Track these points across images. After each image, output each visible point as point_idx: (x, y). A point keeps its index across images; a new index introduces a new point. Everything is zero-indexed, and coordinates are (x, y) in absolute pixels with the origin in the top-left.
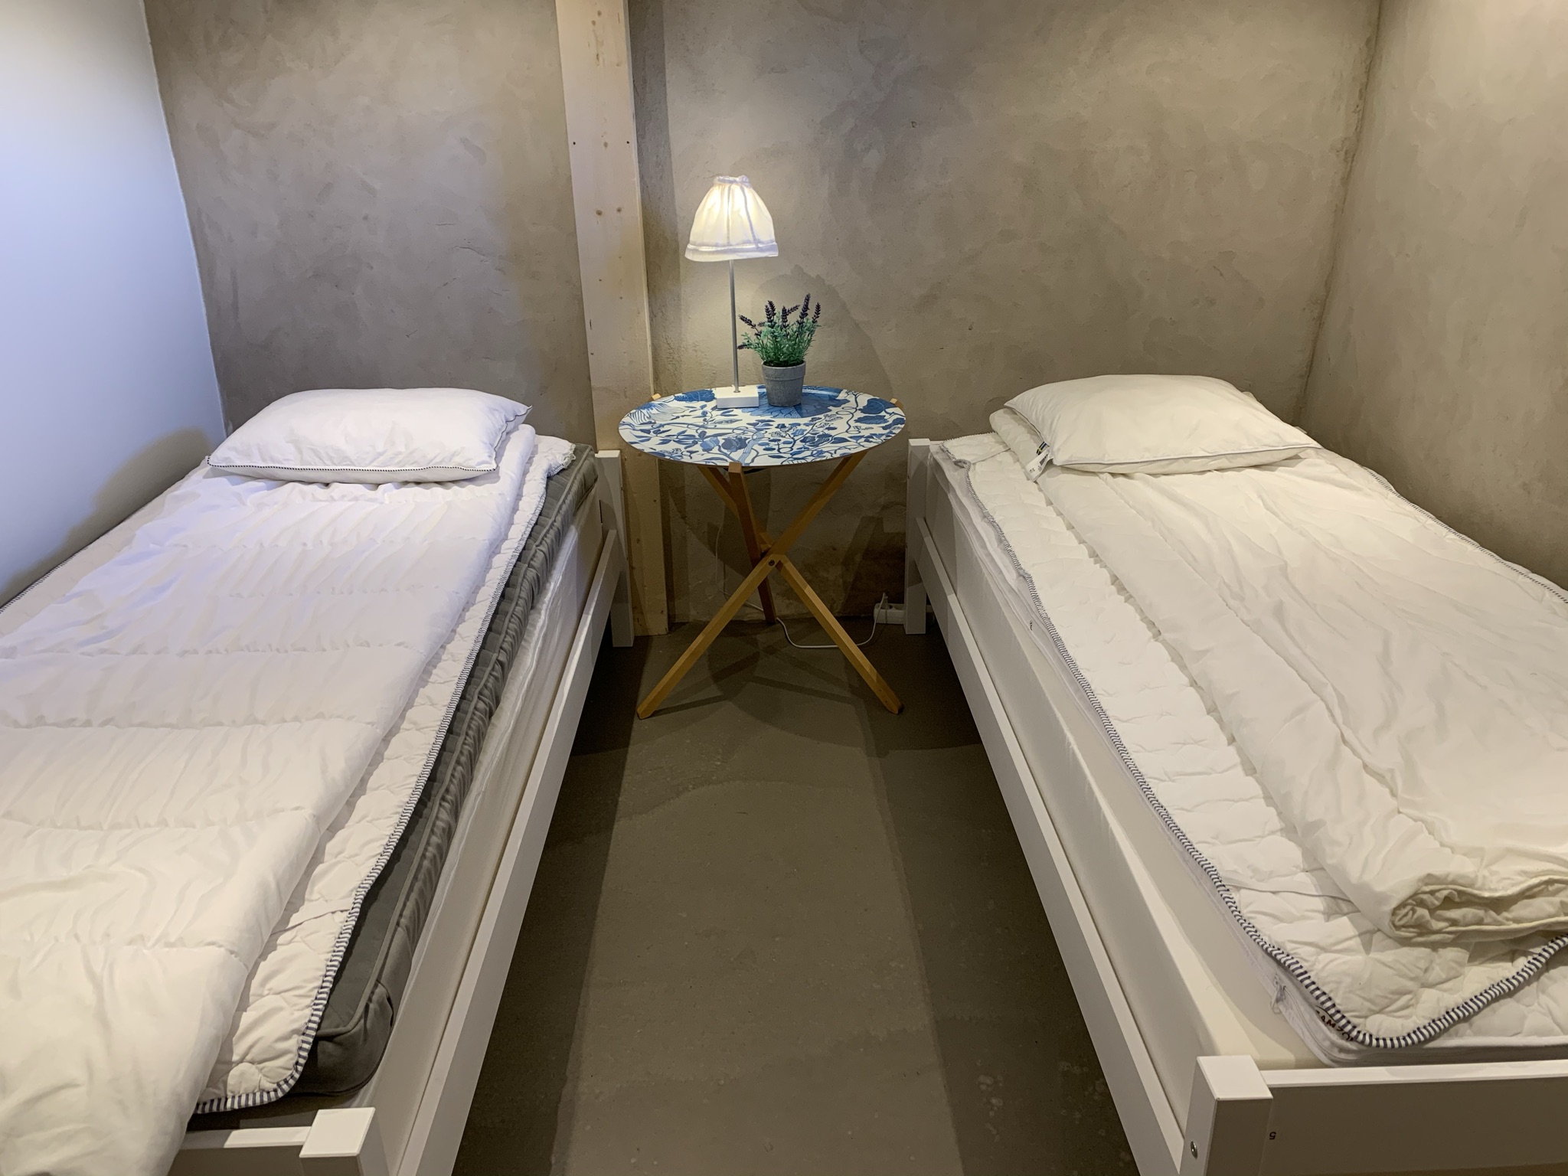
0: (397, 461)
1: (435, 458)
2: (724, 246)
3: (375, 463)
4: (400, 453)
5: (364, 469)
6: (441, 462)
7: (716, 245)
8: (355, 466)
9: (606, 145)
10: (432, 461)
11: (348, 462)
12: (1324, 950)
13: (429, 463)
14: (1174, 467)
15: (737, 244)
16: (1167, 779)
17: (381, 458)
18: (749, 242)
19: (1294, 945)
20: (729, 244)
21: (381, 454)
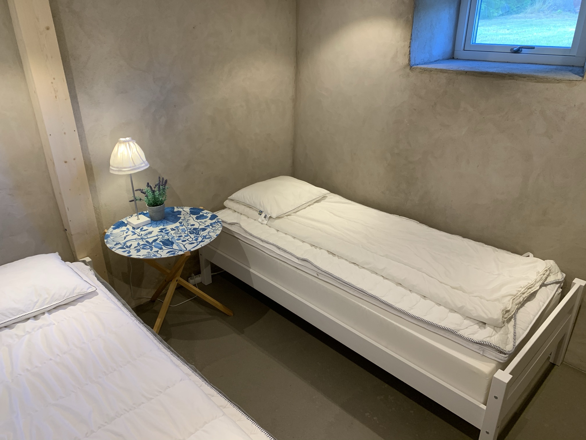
0: (47, 302)
1: (66, 294)
2: (133, 167)
3: (35, 308)
4: (46, 298)
5: (32, 312)
6: (69, 295)
7: (130, 167)
8: (26, 312)
9: (65, 133)
10: (64, 296)
11: (22, 312)
12: (491, 337)
13: (64, 298)
14: (300, 209)
15: (138, 165)
16: (411, 309)
17: (38, 304)
18: (142, 164)
19: (486, 339)
20: (135, 166)
21: (37, 302)
